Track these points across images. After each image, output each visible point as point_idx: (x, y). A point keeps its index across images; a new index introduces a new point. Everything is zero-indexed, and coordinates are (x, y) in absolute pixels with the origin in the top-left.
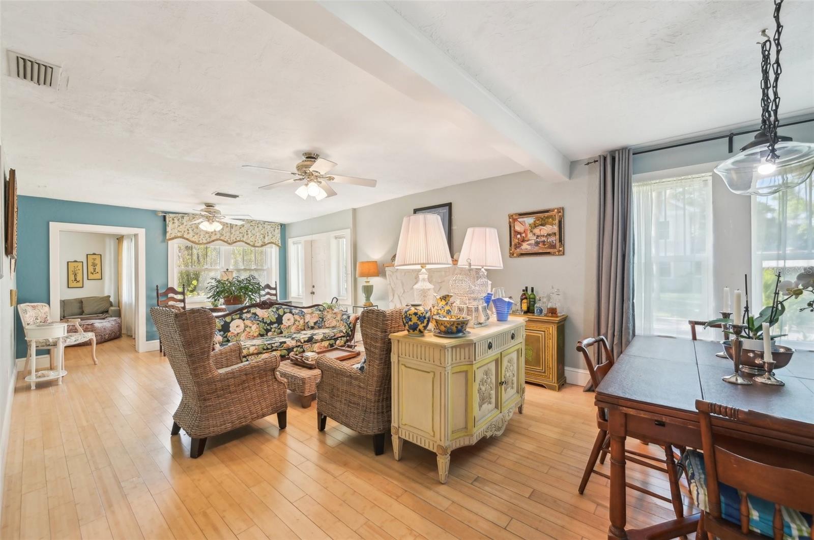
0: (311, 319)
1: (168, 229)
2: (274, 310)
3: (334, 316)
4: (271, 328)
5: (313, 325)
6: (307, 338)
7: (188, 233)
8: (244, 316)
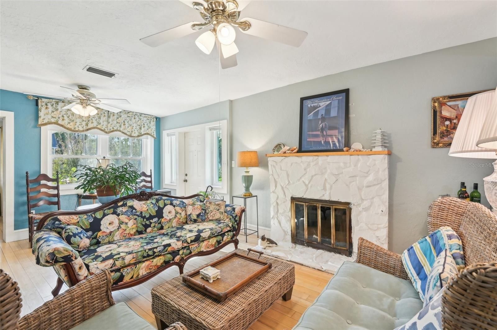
0: (193, 211)
1: (41, 114)
2: (154, 202)
3: (217, 207)
4: (151, 223)
5: (196, 218)
6: (194, 237)
7: (63, 120)
8: (119, 210)
